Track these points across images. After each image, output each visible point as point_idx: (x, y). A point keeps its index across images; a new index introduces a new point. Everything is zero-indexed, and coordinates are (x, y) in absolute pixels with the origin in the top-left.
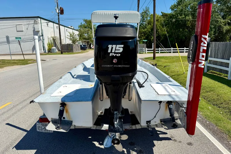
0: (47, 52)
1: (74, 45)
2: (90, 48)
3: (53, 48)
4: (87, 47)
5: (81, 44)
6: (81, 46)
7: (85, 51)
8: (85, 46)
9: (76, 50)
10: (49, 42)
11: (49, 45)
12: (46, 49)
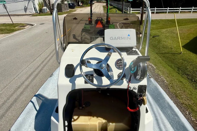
0: (38, 12)
1: (63, 5)
2: (79, 5)
3: (43, 8)
4: (75, 6)
5: (70, 3)
6: (69, 4)
7: (74, 10)
8: (74, 4)
9: (65, 10)
10: (39, 3)
11: (40, 5)
12: (38, 10)
